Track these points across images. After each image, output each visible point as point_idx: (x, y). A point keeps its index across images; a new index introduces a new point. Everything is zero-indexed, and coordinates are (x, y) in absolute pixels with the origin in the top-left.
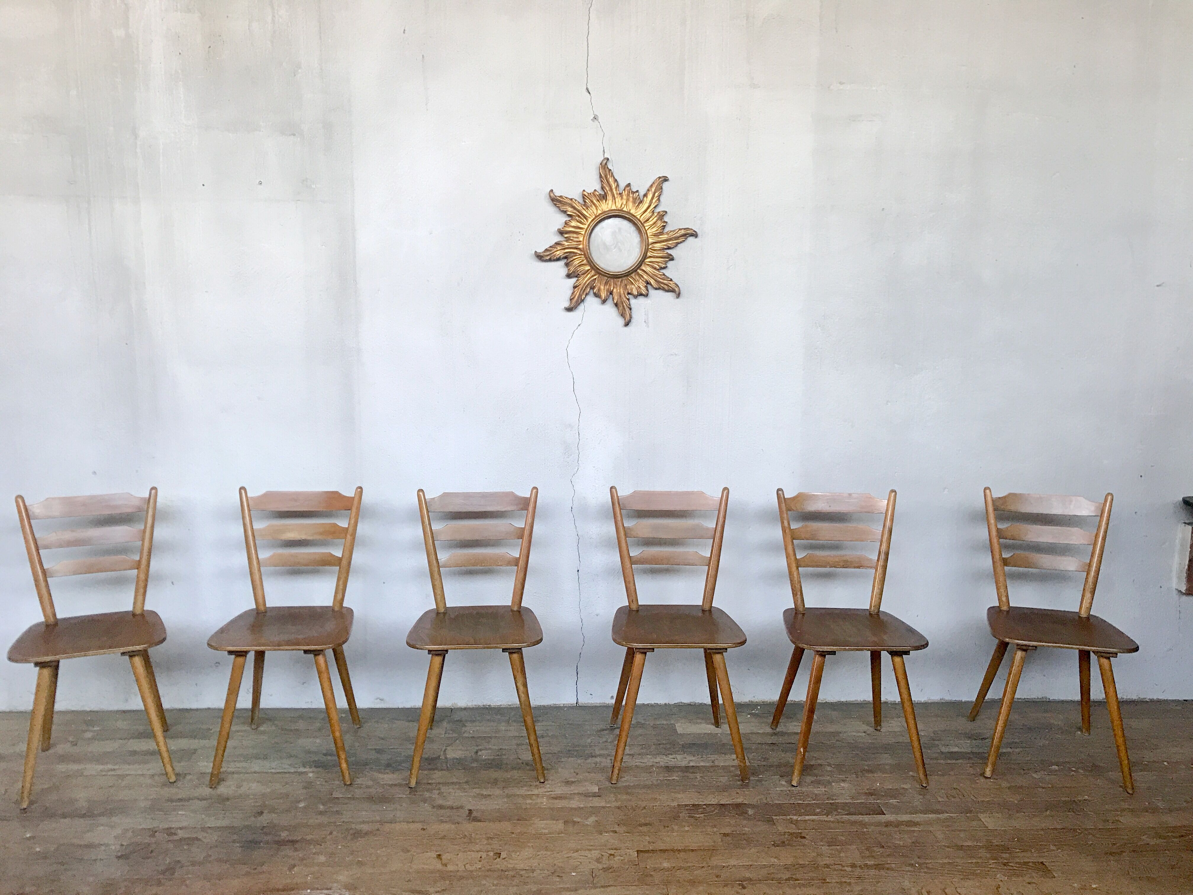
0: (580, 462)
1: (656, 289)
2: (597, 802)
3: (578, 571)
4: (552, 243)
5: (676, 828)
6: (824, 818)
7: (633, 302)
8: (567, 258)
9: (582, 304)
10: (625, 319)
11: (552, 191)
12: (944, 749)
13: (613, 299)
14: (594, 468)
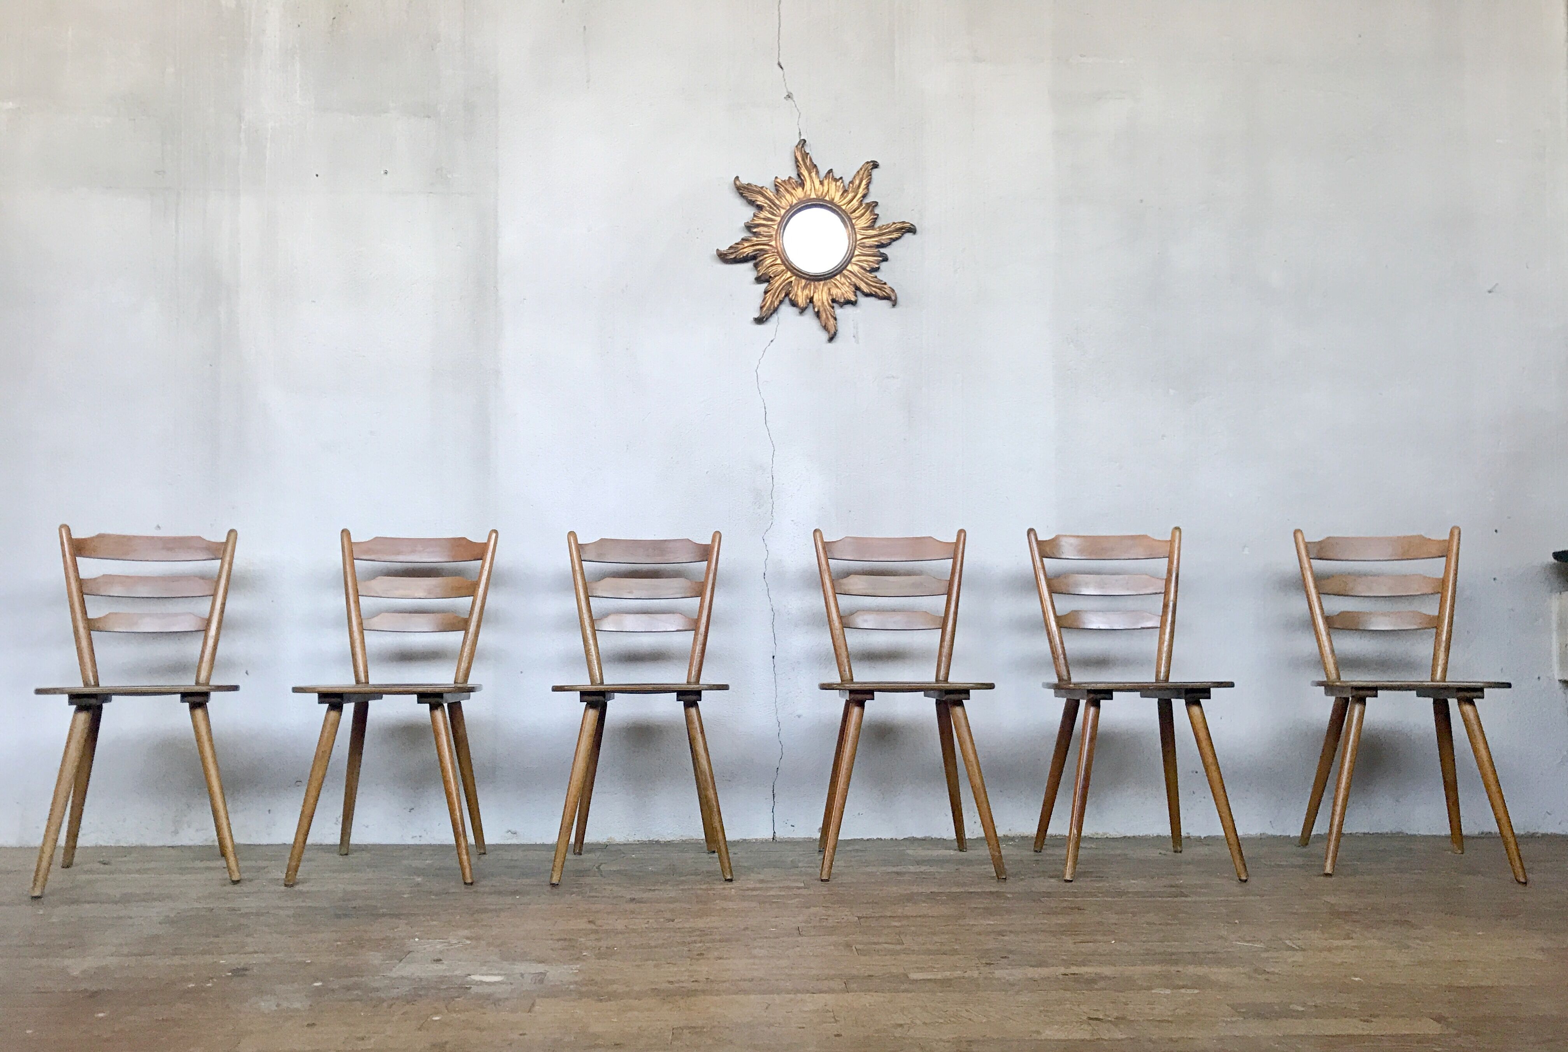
0: (774, 514)
1: (867, 295)
3: (773, 657)
4: (738, 239)
7: (838, 311)
8: (754, 259)
9: (775, 315)
10: (829, 332)
11: (737, 178)
13: (814, 308)
14: (793, 523)
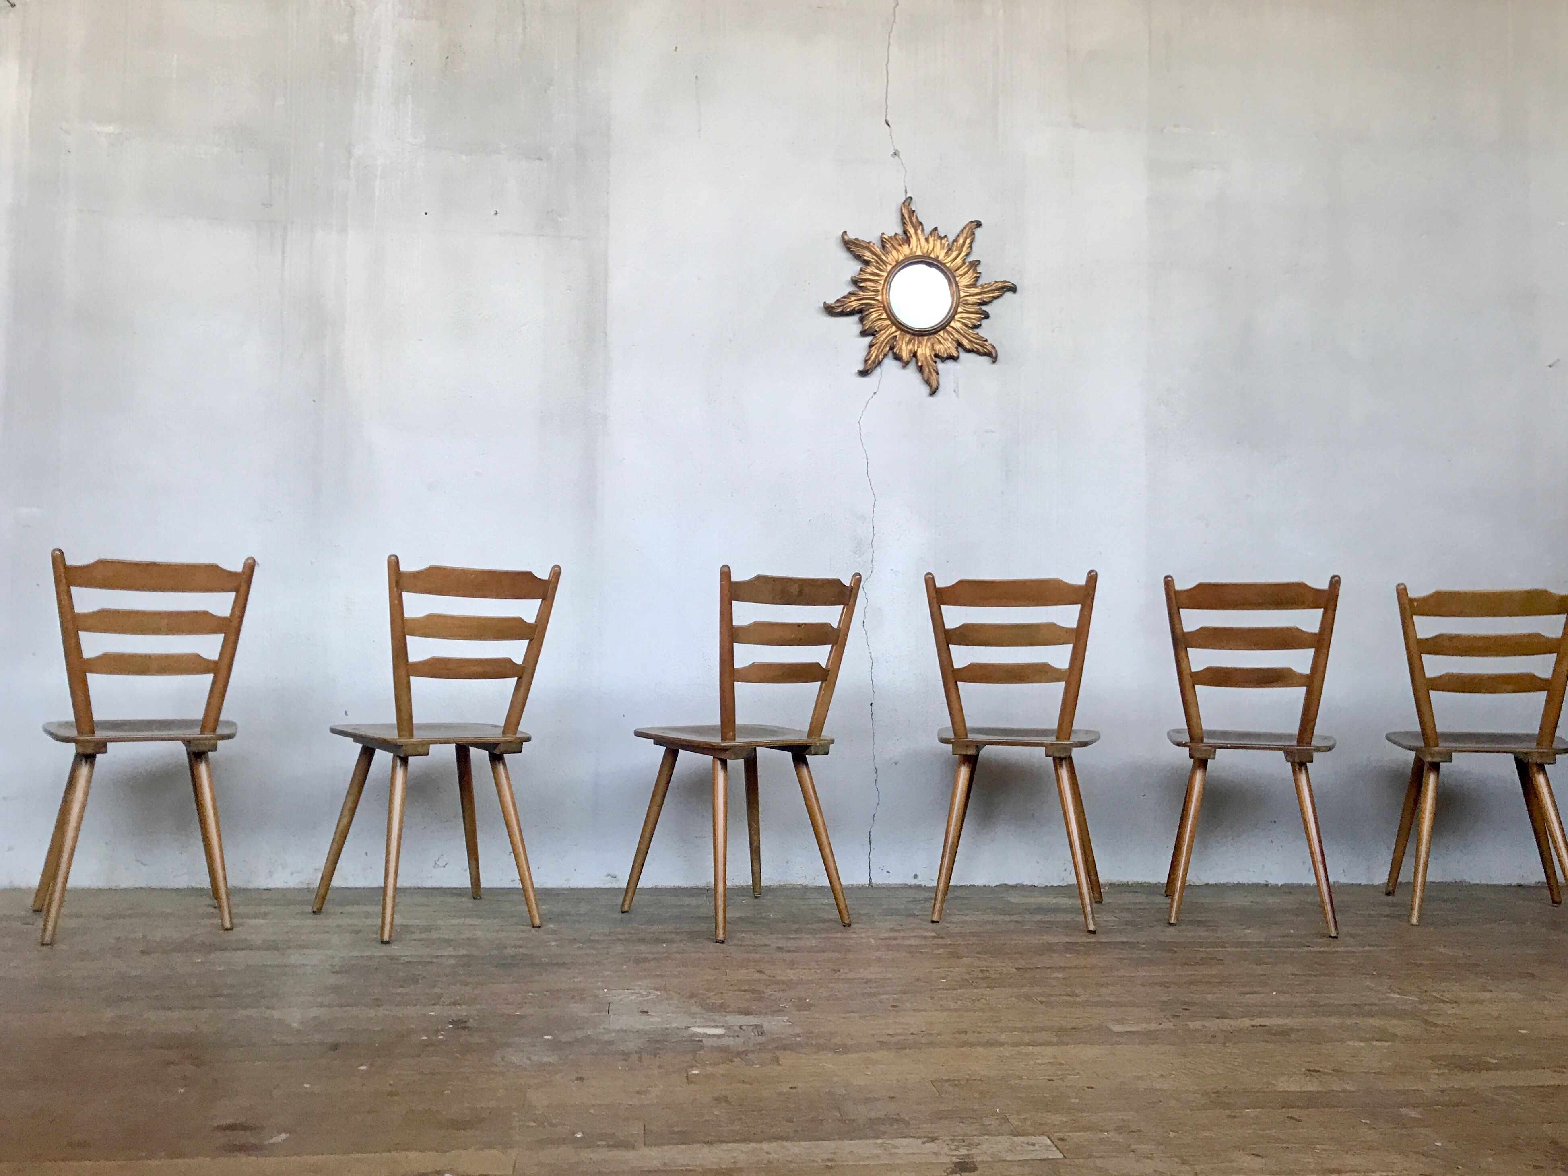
0: (874, 563)
1: (968, 351)
2: (940, 941)
3: (871, 704)
4: (845, 293)
5: (1054, 955)
6: (1238, 950)
7: (940, 366)
8: (861, 312)
9: (878, 368)
10: (931, 387)
11: (845, 232)
13: (917, 362)
14: (892, 572)
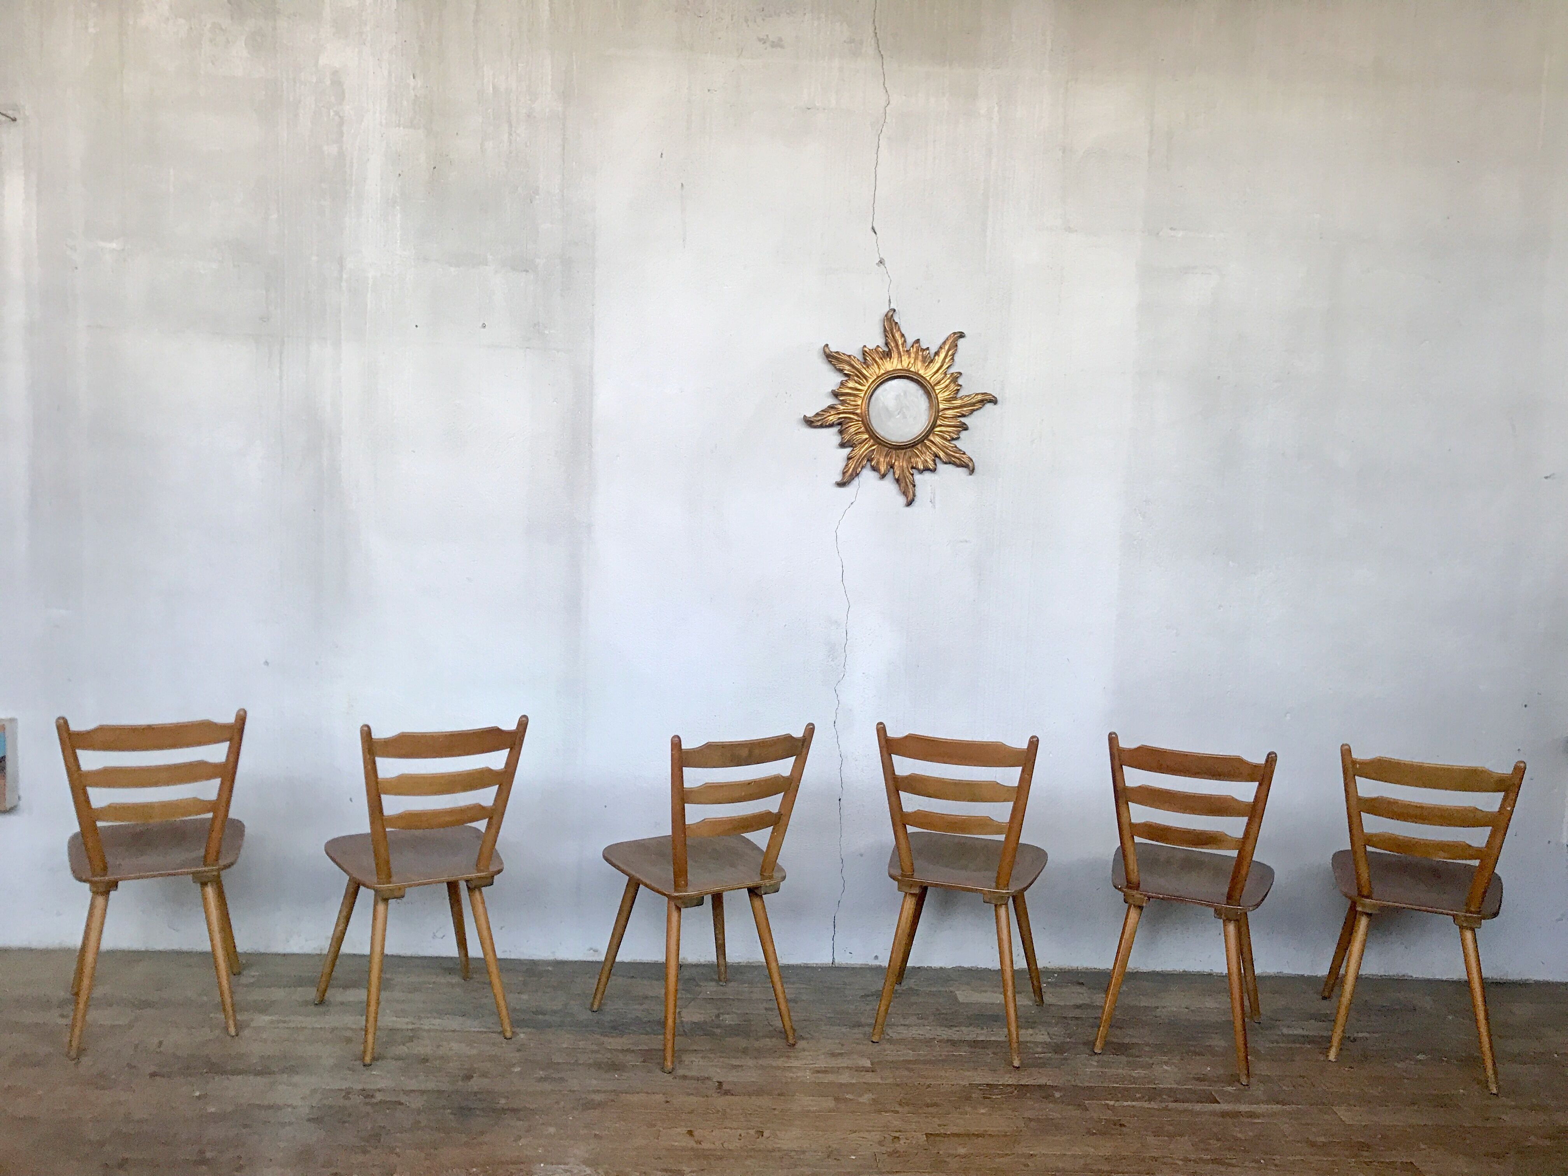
0: (846, 668)
1: (946, 463)
2: (870, 1078)
3: (840, 800)
4: (825, 406)
5: (968, 1109)
6: (1146, 1105)
7: (918, 477)
8: (842, 425)
9: (856, 479)
10: (907, 498)
11: (827, 345)
12: (1285, 1031)
13: (894, 473)
14: (864, 675)
